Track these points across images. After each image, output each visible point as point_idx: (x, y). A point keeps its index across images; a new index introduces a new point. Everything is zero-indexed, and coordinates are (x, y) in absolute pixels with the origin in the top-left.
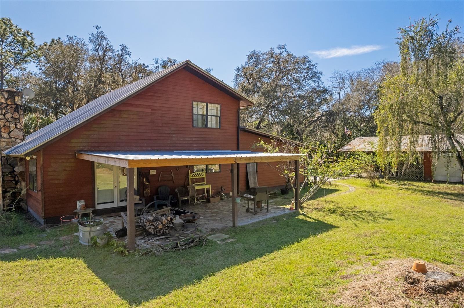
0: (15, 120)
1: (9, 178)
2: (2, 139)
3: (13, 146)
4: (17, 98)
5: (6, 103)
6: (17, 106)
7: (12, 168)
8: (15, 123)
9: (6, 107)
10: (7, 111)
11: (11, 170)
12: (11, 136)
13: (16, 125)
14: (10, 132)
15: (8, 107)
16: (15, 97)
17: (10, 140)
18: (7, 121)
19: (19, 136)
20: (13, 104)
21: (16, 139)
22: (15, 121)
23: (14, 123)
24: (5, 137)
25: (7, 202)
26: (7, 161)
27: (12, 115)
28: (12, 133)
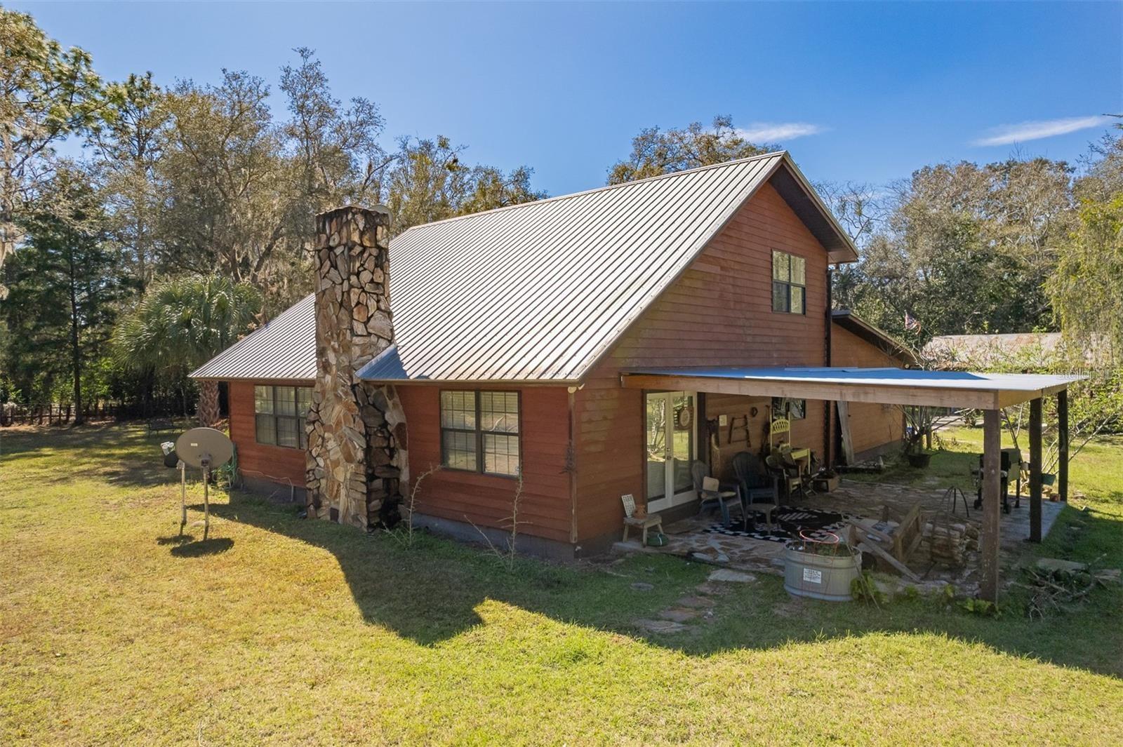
0: (378, 289)
1: (378, 442)
2: (354, 338)
3: (374, 357)
4: (379, 229)
5: (361, 245)
6: (380, 251)
7: (380, 413)
8: (377, 295)
9: (362, 253)
10: (362, 265)
11: (381, 422)
12: (370, 331)
13: (378, 301)
14: (369, 319)
15: (366, 255)
16: (376, 229)
17: (367, 340)
18: (364, 291)
19: (384, 331)
20: (374, 245)
21: (379, 337)
22: (376, 291)
23: (375, 296)
24: (359, 333)
25: (376, 504)
26: (368, 397)
27: (371, 276)
28: (372, 323)
